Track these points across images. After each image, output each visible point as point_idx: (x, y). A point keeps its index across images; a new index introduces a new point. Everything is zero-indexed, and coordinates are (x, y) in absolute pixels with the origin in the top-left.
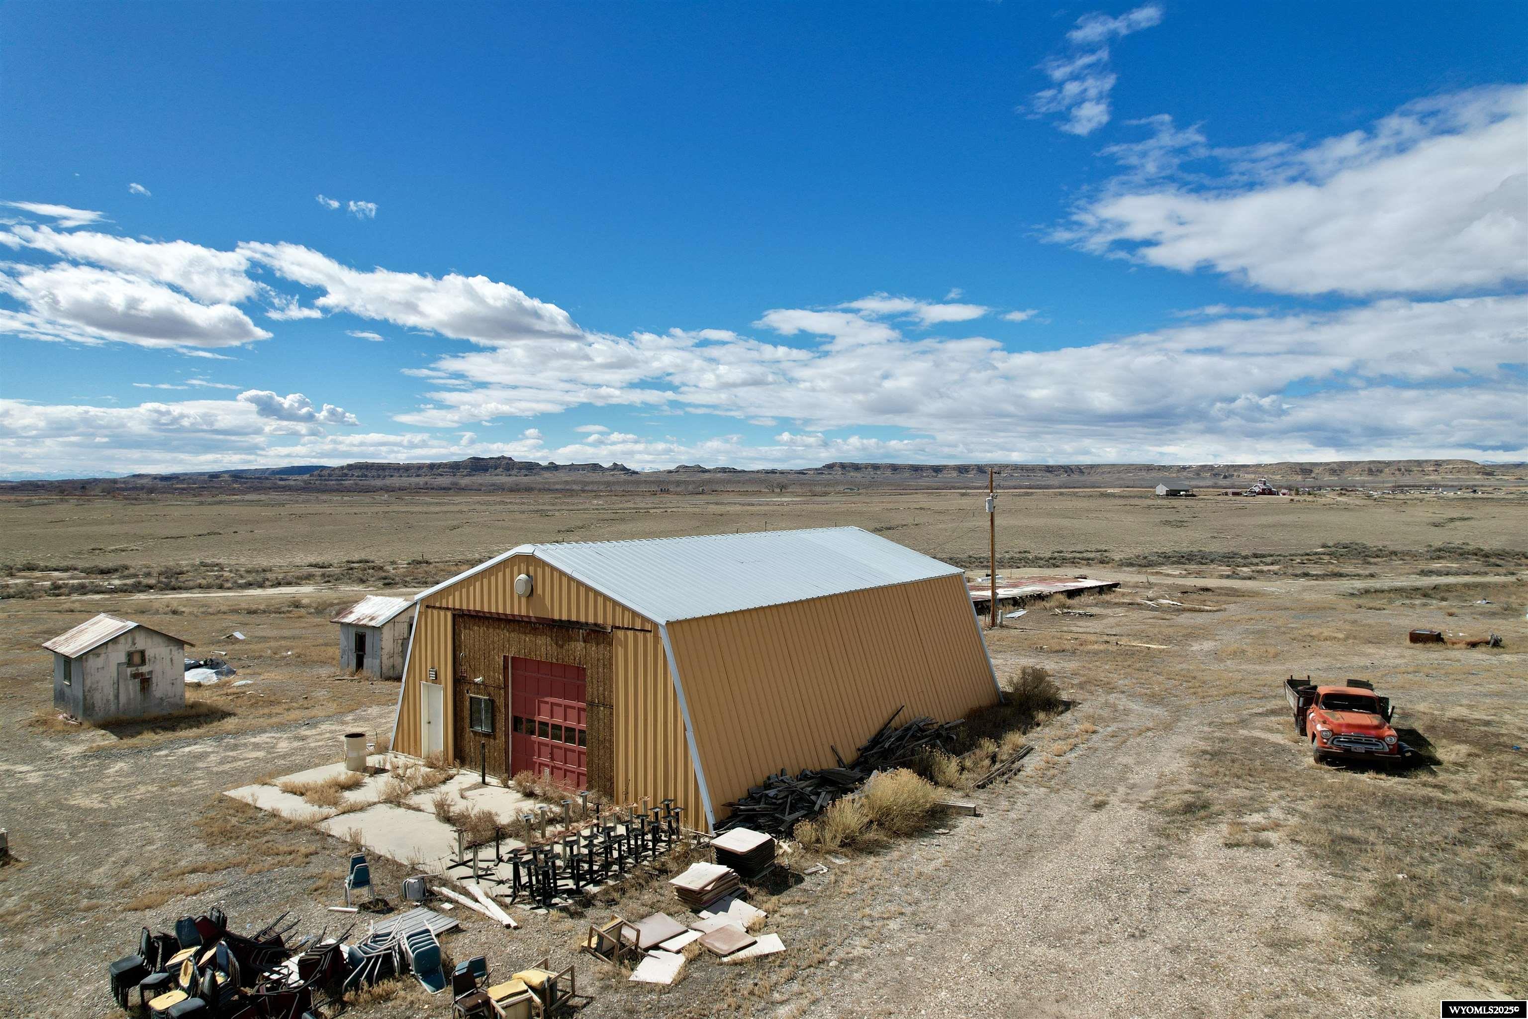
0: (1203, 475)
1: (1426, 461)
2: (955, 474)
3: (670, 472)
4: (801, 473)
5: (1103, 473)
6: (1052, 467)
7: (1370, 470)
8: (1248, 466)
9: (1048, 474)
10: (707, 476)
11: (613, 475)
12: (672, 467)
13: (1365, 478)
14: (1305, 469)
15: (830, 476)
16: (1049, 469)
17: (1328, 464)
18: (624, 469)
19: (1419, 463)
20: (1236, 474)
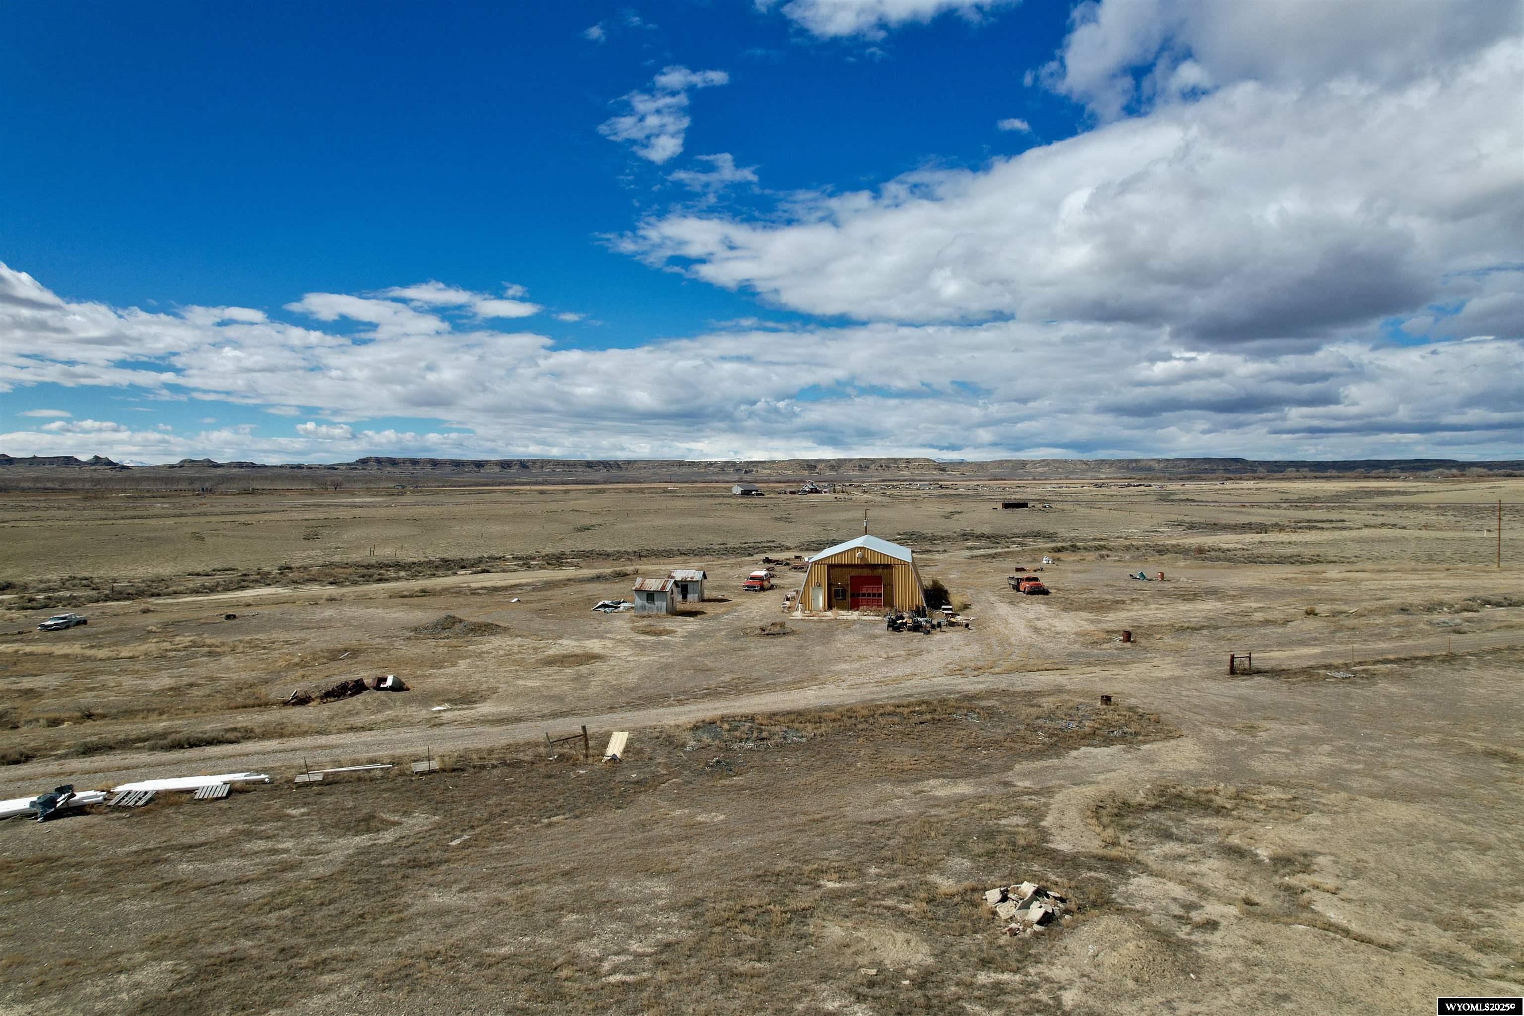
0: (727, 470)
1: (900, 459)
2: (497, 469)
3: (172, 467)
4: (332, 468)
5: (639, 468)
6: (592, 462)
7: (860, 466)
8: (764, 462)
9: (588, 469)
10: (220, 471)
11: (95, 470)
12: (175, 461)
13: (857, 473)
14: (811, 465)
15: (365, 472)
16: (590, 465)
17: (829, 461)
18: (109, 463)
19: (895, 460)
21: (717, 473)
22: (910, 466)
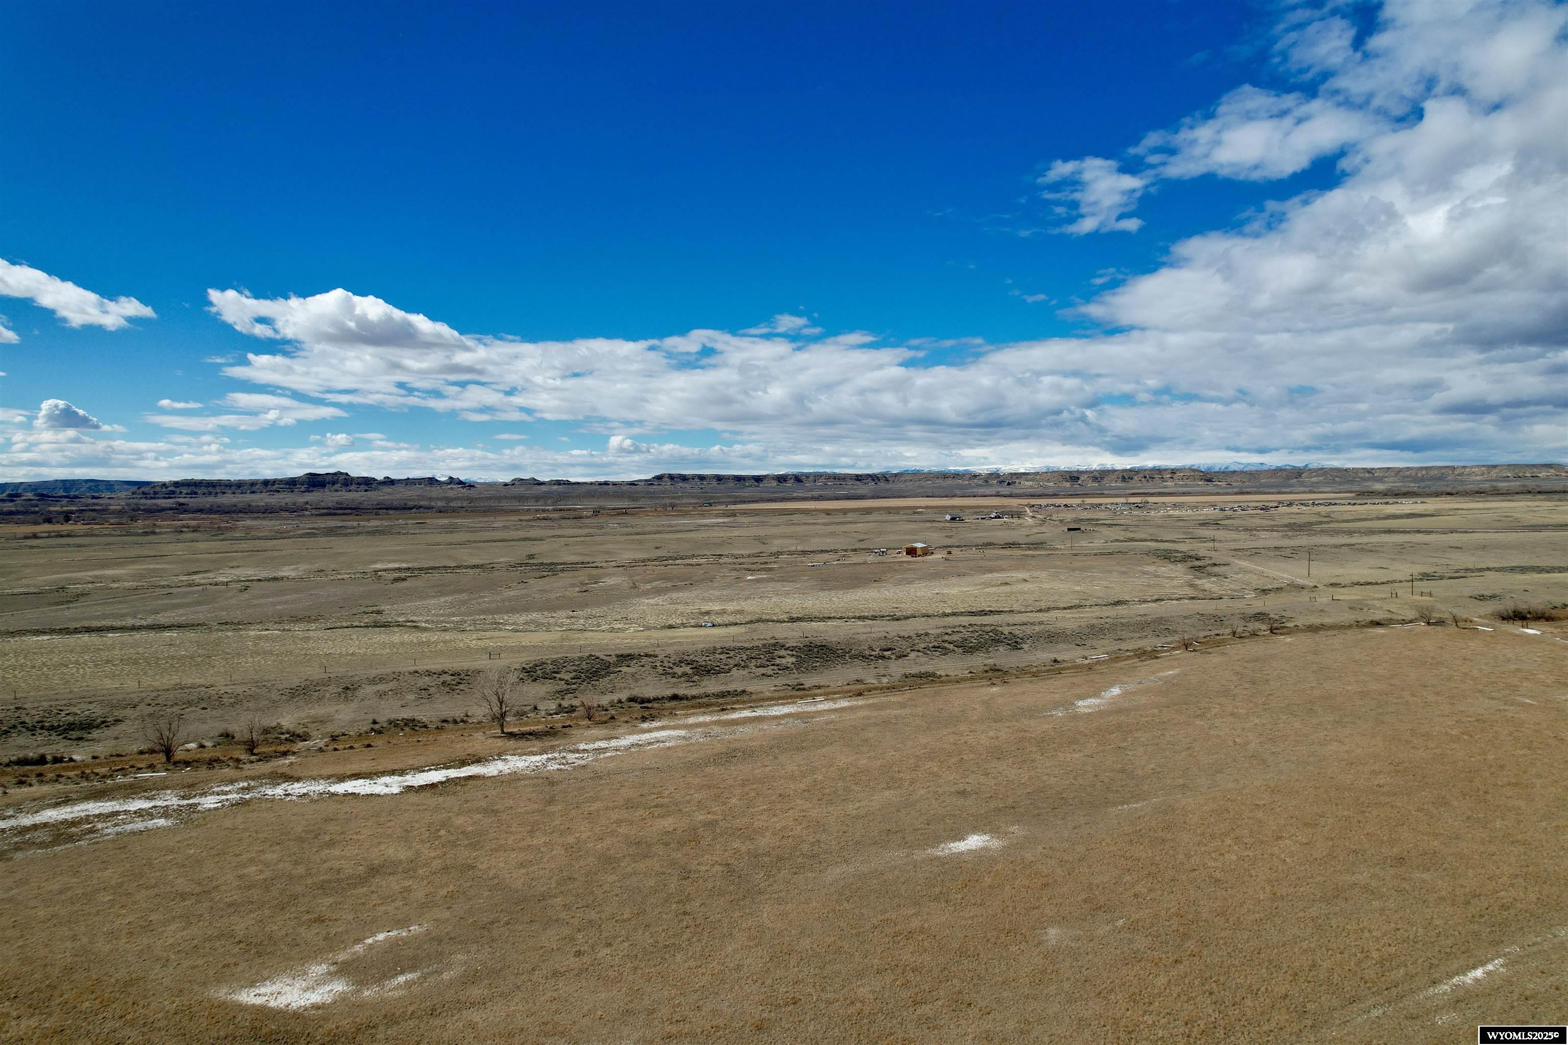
0: (991, 482)
3: (506, 485)
4: (632, 484)
5: (906, 481)
7: (1124, 477)
9: (858, 482)
10: (543, 488)
11: (451, 489)
15: (661, 487)
16: (858, 478)
20: (1017, 481)
21: (981, 485)
22: (1175, 476)
